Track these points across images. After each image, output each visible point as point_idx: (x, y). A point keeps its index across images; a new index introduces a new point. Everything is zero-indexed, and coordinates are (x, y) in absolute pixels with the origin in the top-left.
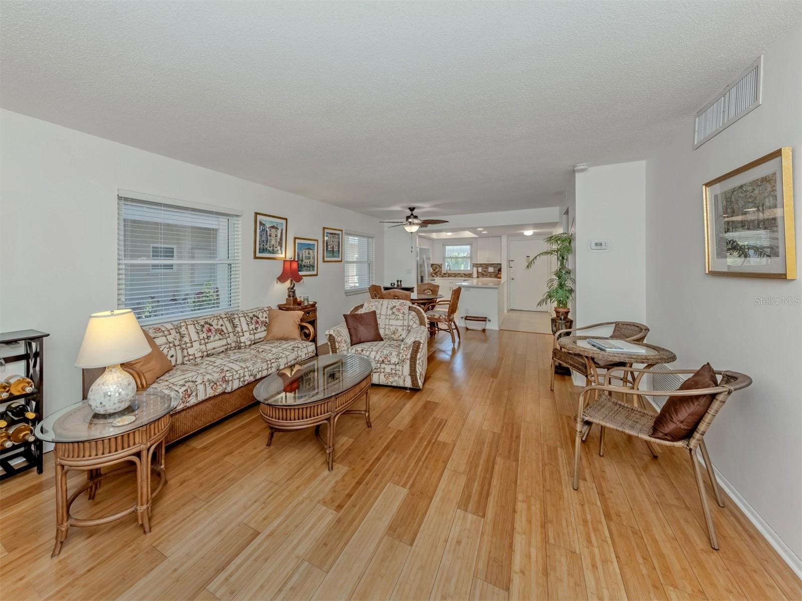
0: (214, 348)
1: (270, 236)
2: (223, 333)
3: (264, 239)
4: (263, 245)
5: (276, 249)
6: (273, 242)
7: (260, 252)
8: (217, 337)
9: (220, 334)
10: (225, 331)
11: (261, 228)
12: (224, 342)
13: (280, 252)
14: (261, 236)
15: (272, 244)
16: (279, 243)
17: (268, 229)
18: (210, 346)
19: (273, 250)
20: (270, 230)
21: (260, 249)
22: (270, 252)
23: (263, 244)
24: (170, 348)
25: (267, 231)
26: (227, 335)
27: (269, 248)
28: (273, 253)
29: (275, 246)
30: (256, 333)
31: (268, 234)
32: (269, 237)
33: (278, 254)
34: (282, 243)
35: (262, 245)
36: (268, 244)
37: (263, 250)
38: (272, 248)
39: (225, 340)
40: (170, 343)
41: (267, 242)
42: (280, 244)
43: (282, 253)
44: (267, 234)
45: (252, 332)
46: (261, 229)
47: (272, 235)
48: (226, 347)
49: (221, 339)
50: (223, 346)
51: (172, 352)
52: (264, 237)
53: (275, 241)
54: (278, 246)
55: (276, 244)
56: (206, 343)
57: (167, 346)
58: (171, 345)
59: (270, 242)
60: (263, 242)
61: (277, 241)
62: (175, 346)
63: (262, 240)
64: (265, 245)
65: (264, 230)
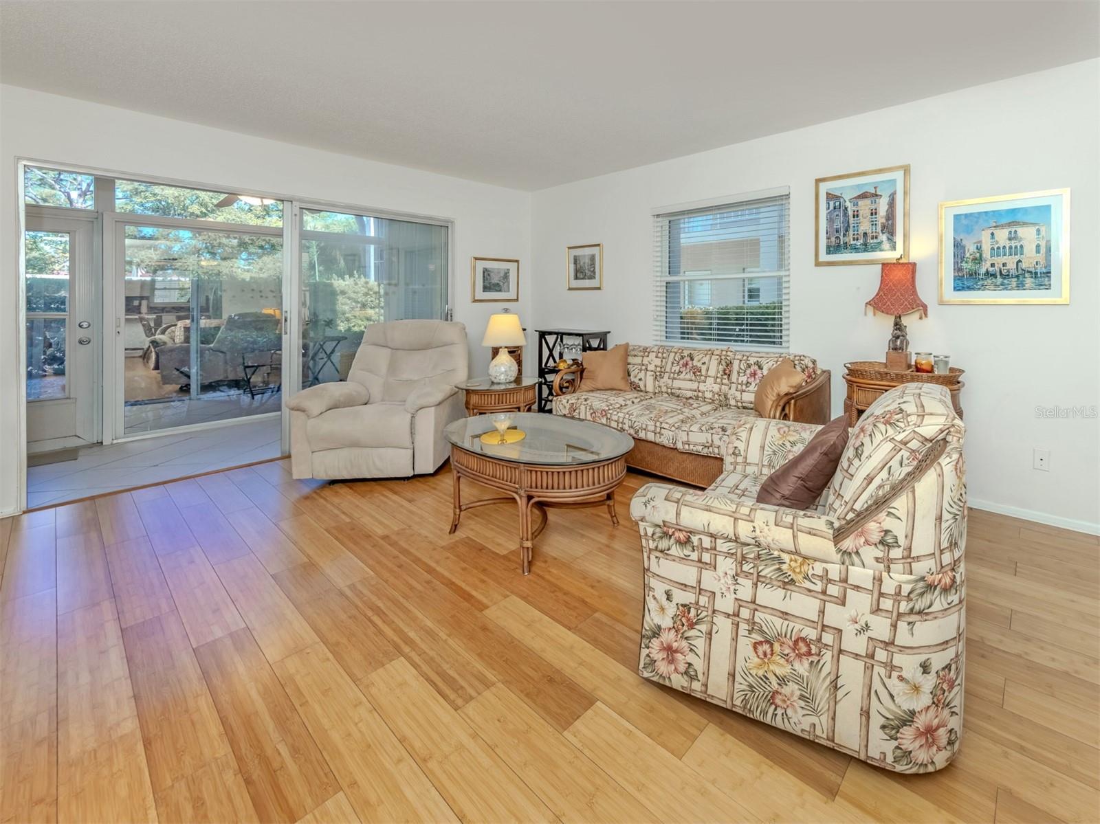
0: (680, 389)
1: (856, 216)
2: (699, 374)
3: (839, 224)
4: (837, 237)
5: (875, 241)
6: (865, 227)
7: (829, 252)
8: (688, 377)
9: (694, 373)
10: (704, 372)
11: (832, 203)
12: (694, 386)
13: (886, 245)
14: (830, 221)
15: (862, 229)
16: (883, 227)
17: (848, 204)
18: (677, 384)
19: (865, 244)
20: (856, 205)
21: (828, 247)
22: (855, 249)
23: (837, 235)
24: (641, 370)
25: (846, 208)
26: (703, 378)
27: (852, 242)
29: (870, 235)
30: (745, 391)
31: (850, 213)
32: (851, 220)
33: (881, 250)
34: (893, 225)
35: (833, 239)
36: (851, 232)
37: (834, 248)
38: (861, 241)
39: (696, 384)
40: (643, 365)
41: (847, 231)
42: (889, 229)
43: (894, 248)
44: (846, 214)
45: (739, 386)
46: (831, 207)
47: (861, 213)
48: (695, 393)
49: (692, 380)
50: (691, 390)
51: (642, 375)
52: (840, 222)
53: (873, 225)
54: (881, 234)
55: (874, 231)
56: (674, 379)
57: (640, 367)
58: (644, 367)
59: (856, 228)
60: (837, 231)
61: (876, 224)
62: (647, 370)
63: (835, 227)
64: (841, 238)
65: (840, 208)
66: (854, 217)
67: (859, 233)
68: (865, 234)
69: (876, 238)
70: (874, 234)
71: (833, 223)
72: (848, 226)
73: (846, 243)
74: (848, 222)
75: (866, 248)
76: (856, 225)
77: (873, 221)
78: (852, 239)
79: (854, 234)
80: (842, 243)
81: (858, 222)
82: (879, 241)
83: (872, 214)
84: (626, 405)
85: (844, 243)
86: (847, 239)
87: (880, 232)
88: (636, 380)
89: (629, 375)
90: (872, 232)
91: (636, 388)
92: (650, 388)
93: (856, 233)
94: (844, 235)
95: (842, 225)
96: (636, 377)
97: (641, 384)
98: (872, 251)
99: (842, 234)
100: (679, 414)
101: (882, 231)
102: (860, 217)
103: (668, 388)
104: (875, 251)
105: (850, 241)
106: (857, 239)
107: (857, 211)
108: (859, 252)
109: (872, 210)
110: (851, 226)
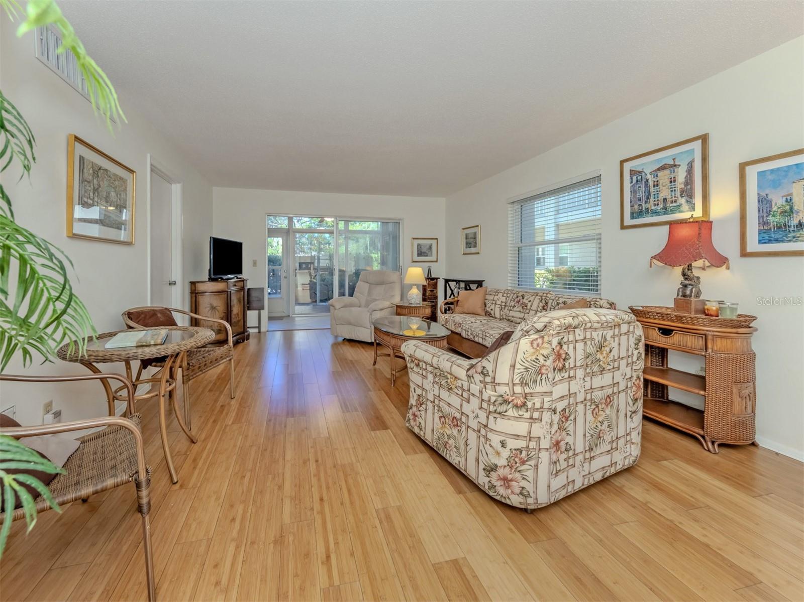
0: (513, 317)
1: (656, 185)
2: (526, 308)
3: (641, 194)
4: (640, 205)
5: (675, 204)
6: (665, 193)
8: (519, 309)
9: (523, 307)
10: (529, 307)
11: (635, 179)
14: (634, 192)
15: (662, 196)
16: (682, 192)
17: (649, 176)
18: (512, 313)
20: (656, 175)
22: (656, 213)
23: (640, 203)
24: (492, 304)
25: (647, 180)
26: (529, 312)
27: (653, 208)
28: (666, 213)
29: (669, 200)
31: (651, 184)
32: (652, 189)
33: (680, 212)
34: (692, 190)
35: (636, 207)
36: (652, 199)
38: (661, 206)
39: (523, 314)
40: (494, 300)
41: (648, 198)
42: (688, 192)
44: (647, 185)
46: (634, 181)
47: (661, 182)
50: (519, 318)
52: (642, 192)
53: (672, 191)
54: (680, 198)
55: (673, 196)
56: (511, 310)
57: (492, 302)
58: (494, 302)
59: (656, 196)
60: (640, 200)
61: (675, 190)
62: (496, 304)
63: (638, 197)
64: (643, 205)
65: (642, 181)
66: (654, 186)
67: (659, 199)
68: (665, 200)
69: (676, 202)
70: (673, 199)
71: (636, 193)
72: (650, 194)
73: (648, 208)
74: (649, 191)
75: (666, 211)
76: (656, 193)
77: (671, 188)
78: (652, 205)
79: (655, 201)
80: (644, 209)
81: (658, 190)
82: (678, 204)
83: (671, 182)
84: (475, 322)
85: (646, 209)
86: (648, 206)
87: (679, 196)
88: (489, 310)
89: (486, 306)
90: (672, 197)
91: (488, 314)
92: (497, 315)
93: (656, 199)
94: (646, 202)
95: (644, 194)
96: (489, 308)
97: (492, 312)
98: (672, 214)
99: (644, 202)
100: (501, 330)
101: (681, 195)
102: (660, 185)
103: (506, 316)
104: (675, 213)
105: (651, 206)
106: (658, 205)
107: (657, 181)
108: (659, 215)
109: (671, 178)
110: (652, 194)
